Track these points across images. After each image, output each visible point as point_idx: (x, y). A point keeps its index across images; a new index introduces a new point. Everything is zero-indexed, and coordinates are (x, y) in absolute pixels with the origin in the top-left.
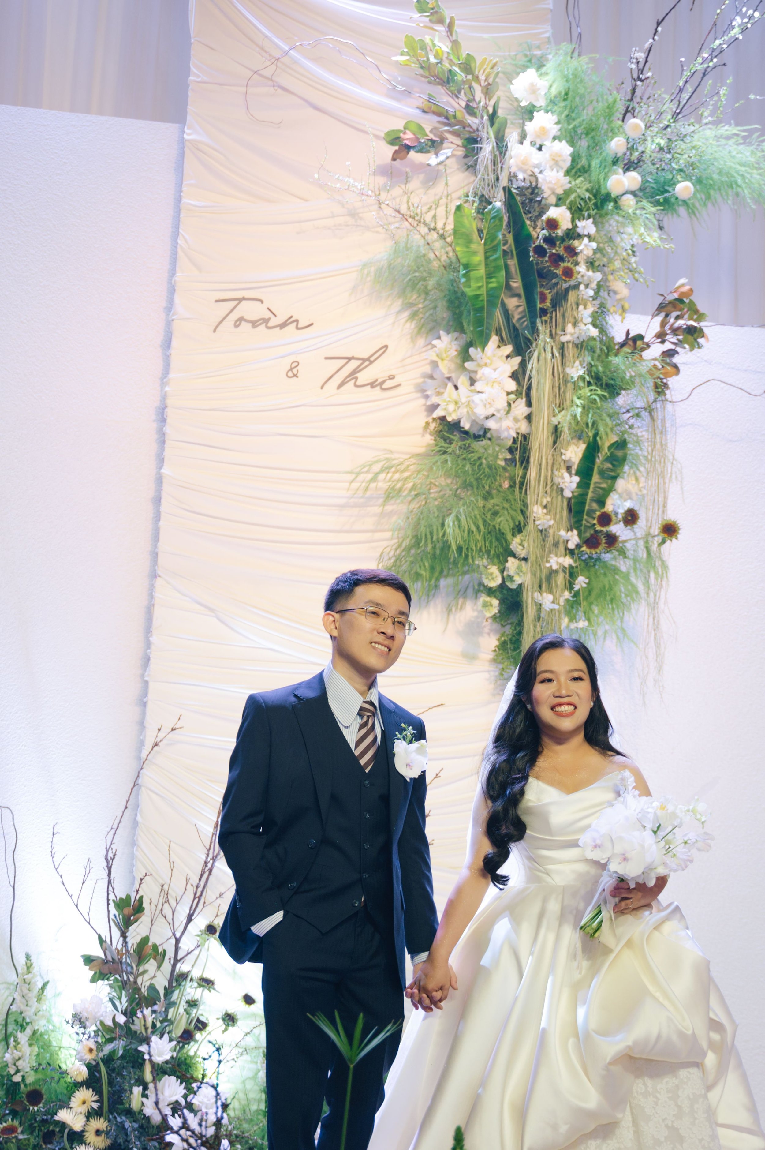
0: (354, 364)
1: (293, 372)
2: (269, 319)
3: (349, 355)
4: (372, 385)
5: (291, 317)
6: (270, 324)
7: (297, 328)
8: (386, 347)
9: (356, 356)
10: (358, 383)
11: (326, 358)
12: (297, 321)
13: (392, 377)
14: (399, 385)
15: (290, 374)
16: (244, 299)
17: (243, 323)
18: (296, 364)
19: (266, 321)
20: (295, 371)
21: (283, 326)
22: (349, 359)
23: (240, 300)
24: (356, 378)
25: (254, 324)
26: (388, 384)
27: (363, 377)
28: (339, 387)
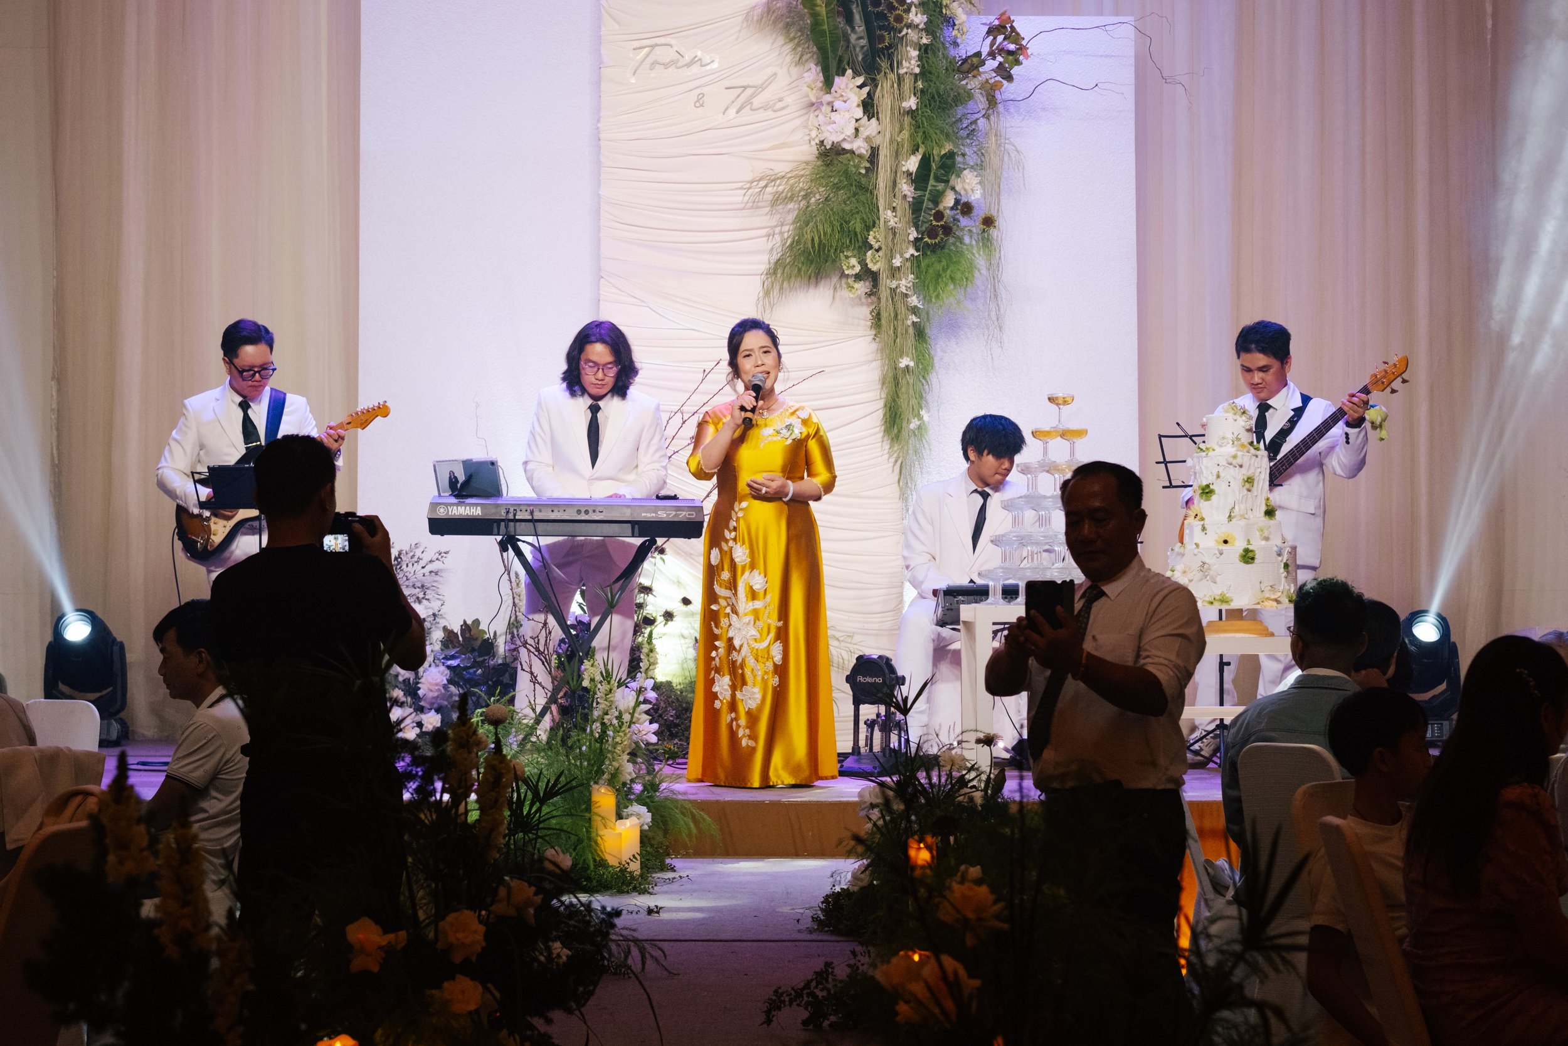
0: (749, 91)
1: (700, 102)
2: (678, 60)
3: (745, 84)
4: (766, 107)
5: (696, 57)
6: (679, 64)
7: (702, 66)
8: (775, 74)
9: (750, 84)
10: (753, 107)
11: (727, 88)
12: (700, 60)
13: (780, 100)
14: (787, 106)
15: (698, 104)
16: (657, 45)
17: (657, 65)
18: (700, 96)
19: (673, 62)
20: (701, 101)
21: (689, 65)
22: (745, 88)
23: (653, 47)
24: (752, 103)
25: (666, 66)
26: (779, 105)
27: (757, 102)
28: (737, 113)
